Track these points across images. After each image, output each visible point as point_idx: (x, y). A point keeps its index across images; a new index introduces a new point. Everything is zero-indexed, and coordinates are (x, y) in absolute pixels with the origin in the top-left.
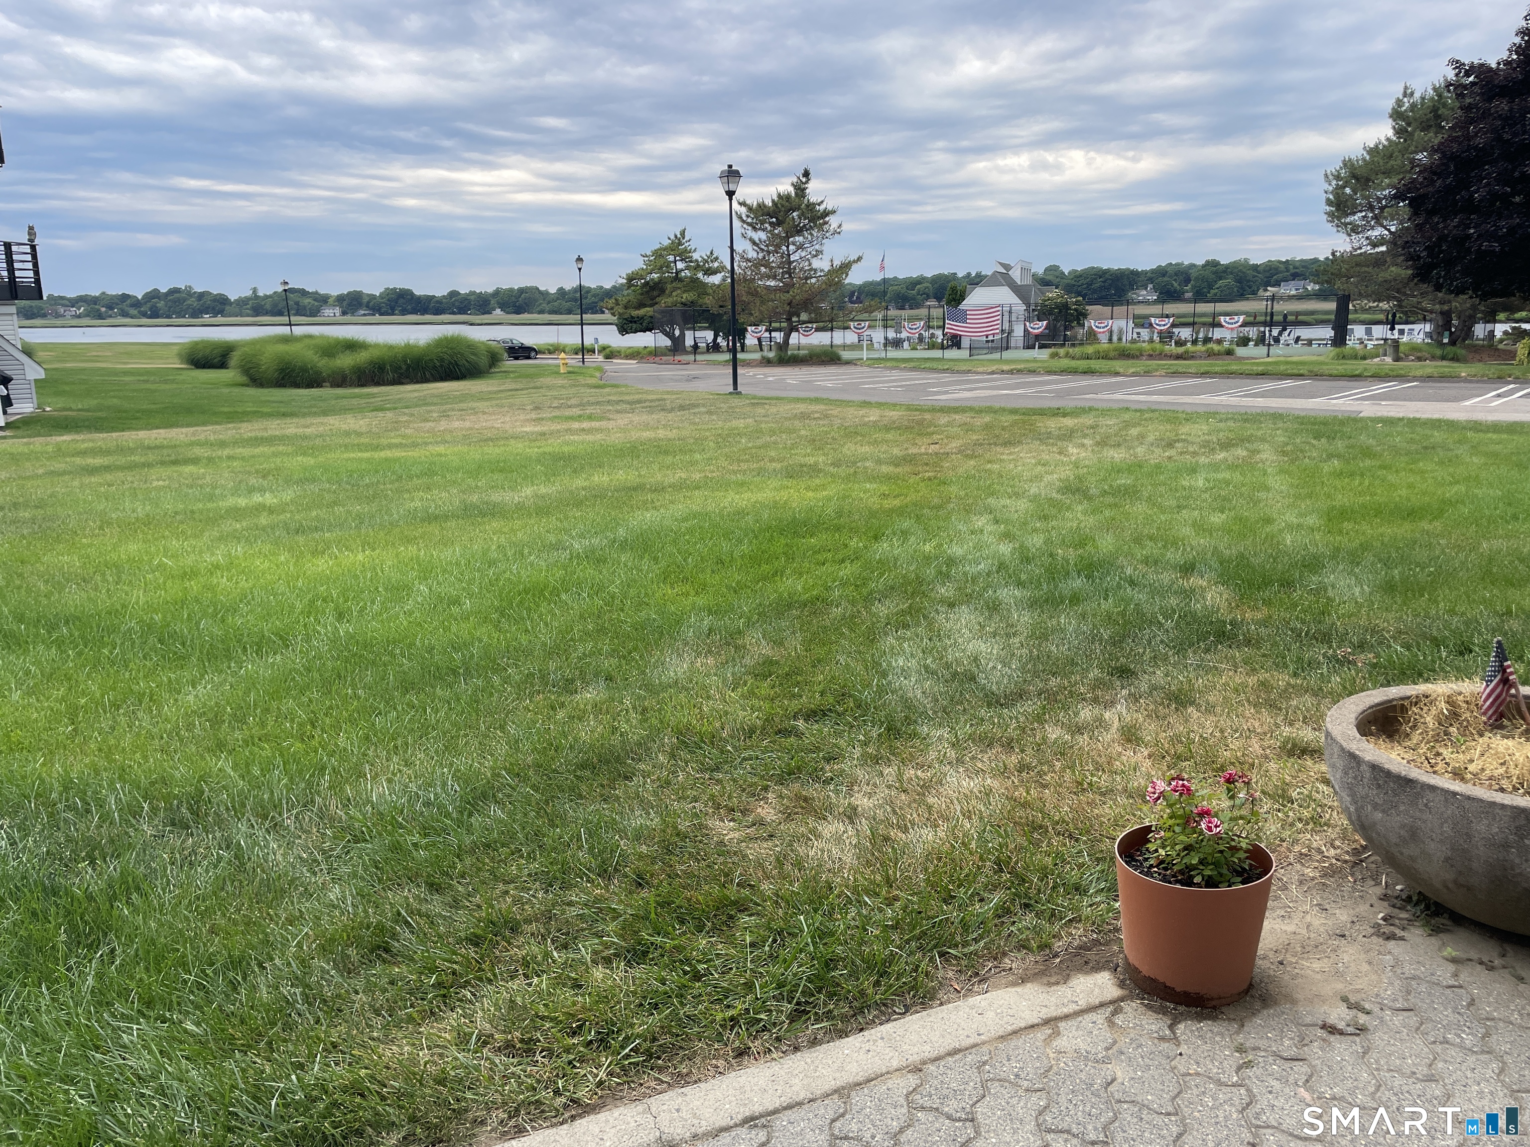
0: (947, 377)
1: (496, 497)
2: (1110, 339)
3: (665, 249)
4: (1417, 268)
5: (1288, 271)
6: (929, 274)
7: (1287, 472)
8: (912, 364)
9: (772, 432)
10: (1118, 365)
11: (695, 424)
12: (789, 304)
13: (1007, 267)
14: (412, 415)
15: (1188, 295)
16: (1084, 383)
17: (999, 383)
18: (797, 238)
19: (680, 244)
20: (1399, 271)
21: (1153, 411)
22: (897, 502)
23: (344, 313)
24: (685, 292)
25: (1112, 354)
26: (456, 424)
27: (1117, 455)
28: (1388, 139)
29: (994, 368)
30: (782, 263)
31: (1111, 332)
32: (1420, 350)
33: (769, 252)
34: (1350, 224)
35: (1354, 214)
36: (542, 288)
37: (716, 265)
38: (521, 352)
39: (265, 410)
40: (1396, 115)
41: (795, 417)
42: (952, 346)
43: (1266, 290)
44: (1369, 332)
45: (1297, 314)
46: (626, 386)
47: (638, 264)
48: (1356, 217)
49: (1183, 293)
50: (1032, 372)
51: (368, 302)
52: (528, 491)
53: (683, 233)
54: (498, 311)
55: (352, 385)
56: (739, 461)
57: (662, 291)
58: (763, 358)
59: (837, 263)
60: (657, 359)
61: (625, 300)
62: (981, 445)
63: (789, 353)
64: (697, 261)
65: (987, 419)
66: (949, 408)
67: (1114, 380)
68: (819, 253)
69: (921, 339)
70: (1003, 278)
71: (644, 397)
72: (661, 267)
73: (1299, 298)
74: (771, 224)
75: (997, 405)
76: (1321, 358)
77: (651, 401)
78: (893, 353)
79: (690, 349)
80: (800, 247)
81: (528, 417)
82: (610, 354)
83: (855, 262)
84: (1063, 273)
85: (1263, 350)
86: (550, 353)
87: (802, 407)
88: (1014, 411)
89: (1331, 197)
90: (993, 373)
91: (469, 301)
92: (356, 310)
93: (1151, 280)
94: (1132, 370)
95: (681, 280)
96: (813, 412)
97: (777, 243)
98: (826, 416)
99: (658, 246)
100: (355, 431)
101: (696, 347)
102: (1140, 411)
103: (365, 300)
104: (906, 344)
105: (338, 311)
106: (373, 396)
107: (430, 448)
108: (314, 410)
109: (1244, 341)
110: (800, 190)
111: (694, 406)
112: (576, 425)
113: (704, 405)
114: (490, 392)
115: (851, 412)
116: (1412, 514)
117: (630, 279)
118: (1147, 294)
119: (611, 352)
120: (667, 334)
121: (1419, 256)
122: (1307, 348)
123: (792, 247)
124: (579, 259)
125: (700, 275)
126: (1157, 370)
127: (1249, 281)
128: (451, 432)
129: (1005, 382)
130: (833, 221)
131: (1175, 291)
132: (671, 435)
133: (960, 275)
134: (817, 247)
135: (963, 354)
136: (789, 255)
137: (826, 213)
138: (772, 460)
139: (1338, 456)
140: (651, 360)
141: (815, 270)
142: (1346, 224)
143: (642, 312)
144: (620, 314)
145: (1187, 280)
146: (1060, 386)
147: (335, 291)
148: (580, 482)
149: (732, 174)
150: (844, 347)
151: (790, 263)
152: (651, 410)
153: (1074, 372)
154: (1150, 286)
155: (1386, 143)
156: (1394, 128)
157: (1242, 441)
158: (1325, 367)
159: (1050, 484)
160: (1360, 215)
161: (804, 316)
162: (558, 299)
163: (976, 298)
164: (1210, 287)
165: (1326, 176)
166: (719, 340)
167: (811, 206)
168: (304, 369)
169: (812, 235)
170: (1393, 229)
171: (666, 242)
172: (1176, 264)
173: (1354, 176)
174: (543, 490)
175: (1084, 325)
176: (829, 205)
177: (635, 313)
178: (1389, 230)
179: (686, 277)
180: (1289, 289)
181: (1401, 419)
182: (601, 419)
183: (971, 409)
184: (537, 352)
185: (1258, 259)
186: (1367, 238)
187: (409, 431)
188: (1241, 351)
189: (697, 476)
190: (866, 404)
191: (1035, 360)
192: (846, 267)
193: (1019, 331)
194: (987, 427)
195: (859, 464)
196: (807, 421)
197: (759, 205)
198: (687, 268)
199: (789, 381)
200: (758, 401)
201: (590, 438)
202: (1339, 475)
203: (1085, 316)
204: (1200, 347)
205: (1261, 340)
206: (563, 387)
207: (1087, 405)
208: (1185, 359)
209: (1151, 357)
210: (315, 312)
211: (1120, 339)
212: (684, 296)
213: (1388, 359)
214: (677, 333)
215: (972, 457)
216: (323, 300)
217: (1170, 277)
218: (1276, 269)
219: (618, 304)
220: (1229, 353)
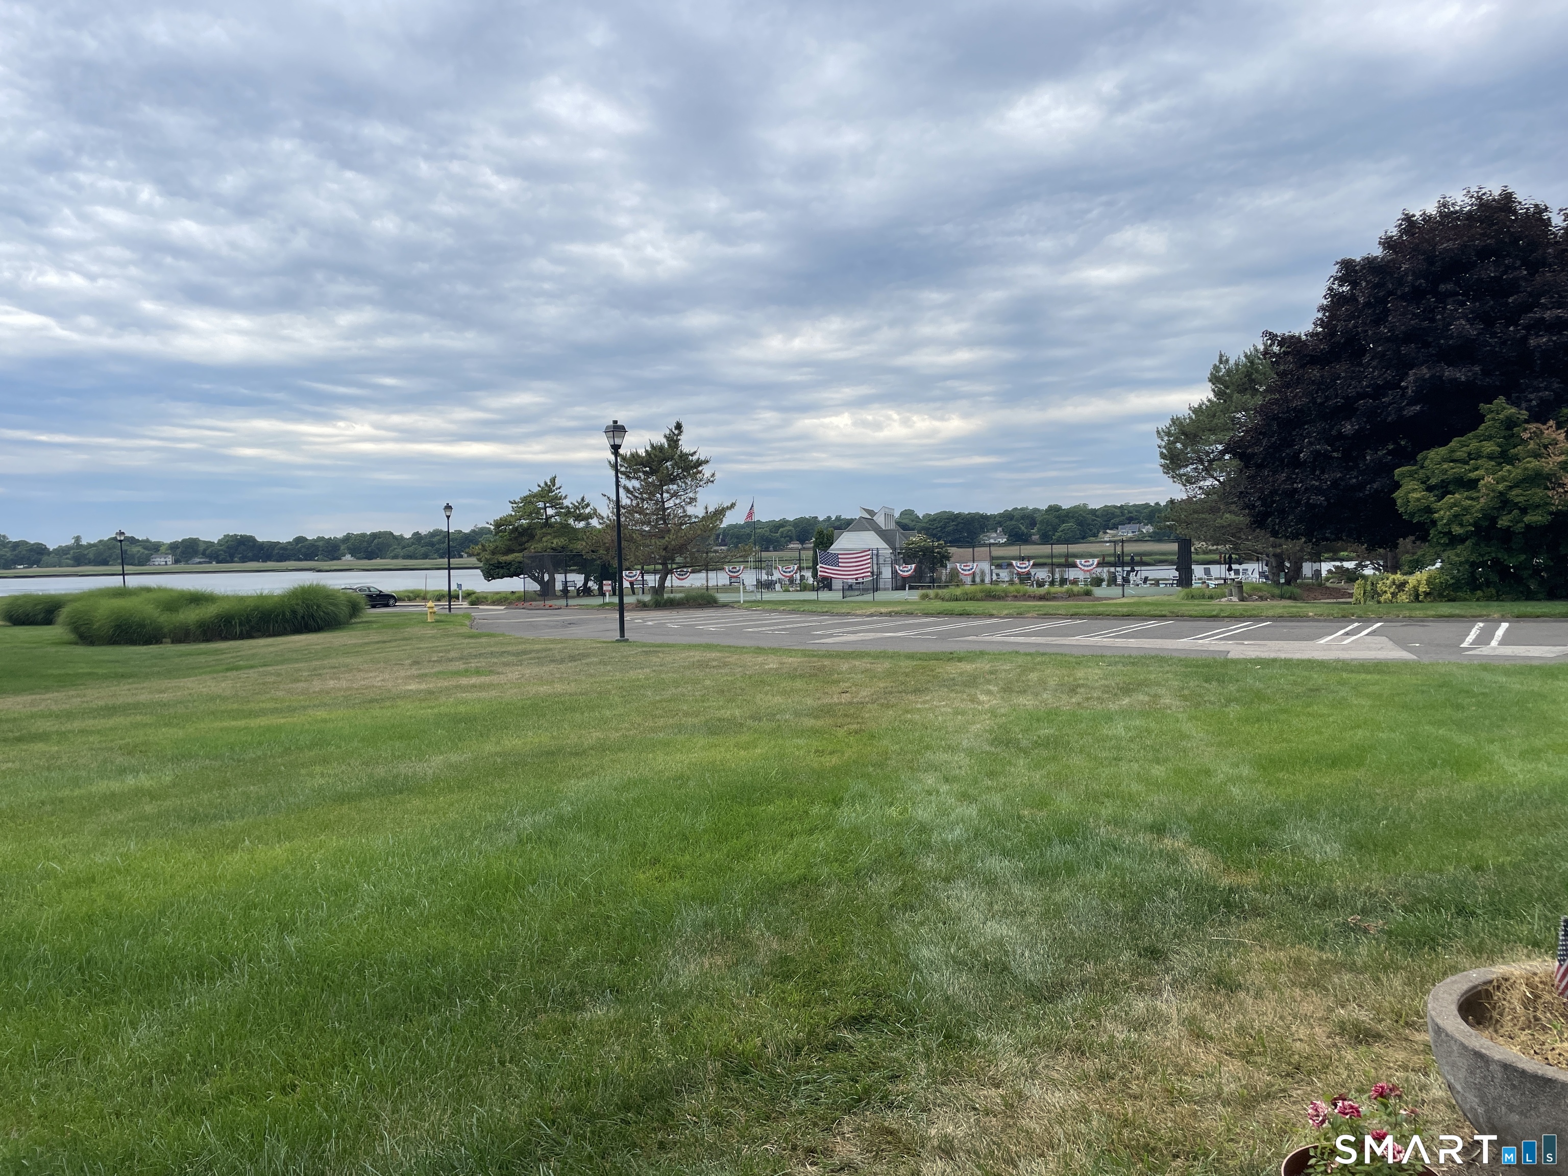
0: (828, 620)
1: (404, 769)
2: (974, 581)
3: (535, 496)
4: (1253, 516)
5: (1123, 514)
6: (791, 518)
7: (1196, 718)
8: (791, 607)
9: (676, 684)
10: (990, 606)
11: (591, 675)
12: (665, 549)
13: (871, 513)
14: (279, 675)
15: (1035, 538)
16: (963, 625)
17: (880, 626)
18: (671, 486)
19: (551, 491)
20: (1234, 517)
21: (1043, 654)
22: (835, 760)
23: (176, 562)
24: (555, 537)
25: (979, 595)
26: (332, 683)
27: (1027, 701)
28: (1209, 400)
29: (873, 610)
30: (657, 509)
31: (974, 574)
32: (1260, 590)
33: (643, 500)
34: (1184, 475)
35: (1187, 466)
36: (396, 533)
37: (587, 510)
38: (381, 600)
39: (100, 671)
40: (1215, 379)
41: (692, 666)
42: (824, 587)
43: (1105, 533)
44: (1207, 572)
45: (1140, 554)
46: (503, 635)
47: (507, 510)
48: (1188, 469)
49: (1031, 535)
50: (910, 614)
51: (205, 550)
52: (437, 760)
53: (553, 481)
54: (348, 557)
55: (197, 640)
56: (654, 717)
57: (532, 537)
58: (639, 601)
59: (711, 509)
60: (527, 604)
61: (492, 546)
62: (891, 693)
63: (666, 596)
64: (567, 507)
65: (887, 665)
66: (845, 653)
67: (988, 621)
68: (693, 500)
69: (792, 581)
70: (867, 523)
71: (528, 647)
72: (531, 513)
73: (1138, 540)
74: (645, 473)
75: (890, 649)
76: (1172, 598)
77: (538, 651)
78: (768, 596)
79: (559, 594)
80: (675, 495)
81: (409, 673)
82: (475, 599)
83: (728, 508)
84: (918, 517)
85: (1116, 591)
86: (410, 600)
87: (697, 655)
88: (911, 657)
89: (1165, 451)
90: (871, 615)
91: (317, 547)
92: (190, 558)
93: (1000, 524)
94: (1006, 612)
95: (551, 526)
96: (709, 660)
97: (650, 491)
98: (725, 665)
99: (528, 493)
100: (219, 696)
101: (565, 591)
102: (1030, 654)
103: (201, 548)
104: (778, 586)
105: (170, 559)
106: (222, 652)
107: (310, 712)
108: (156, 669)
109: (1098, 582)
110: (673, 440)
111: (587, 656)
112: (464, 681)
113: (595, 655)
114: (355, 645)
115: (748, 659)
116: (1336, 762)
117: (498, 525)
118: (997, 537)
119: (477, 598)
120: (535, 579)
121: (1254, 505)
122: (1154, 588)
123: (665, 495)
124: (448, 507)
125: (571, 521)
126: (1029, 612)
127: (1089, 525)
128: (328, 693)
129: (885, 625)
130: (707, 471)
131: (1023, 534)
132: (572, 688)
133: (821, 519)
134: (691, 495)
135: (836, 595)
136: (663, 502)
137: (699, 463)
138: (686, 714)
139: (1236, 700)
140: (520, 605)
141: (690, 517)
142: (1180, 476)
143: (510, 557)
144: (487, 560)
145: (1033, 524)
146: (941, 628)
147: (168, 539)
148: (489, 747)
149: (617, 430)
150: (717, 588)
151: (665, 509)
152: (540, 661)
153: (950, 614)
154: (999, 529)
155: (1208, 404)
156: (1214, 391)
157: (1142, 685)
158: (1184, 608)
159: (977, 736)
160: (1191, 467)
161: (679, 559)
162: (413, 544)
163: (844, 542)
164: (1055, 530)
165: (1158, 432)
166: (590, 584)
167: (684, 457)
168: (141, 625)
169: (686, 483)
170: (1221, 479)
171: (536, 489)
172: (1022, 509)
173: (1184, 433)
174: (454, 758)
175: (946, 567)
176: (702, 455)
177: (503, 559)
178: (1219, 481)
179: (556, 523)
180: (1126, 532)
181: (1274, 660)
182: (491, 672)
183: (867, 654)
184: (396, 600)
185: (1095, 504)
186: (1200, 488)
187: (280, 694)
188: (1097, 592)
189: (615, 735)
190: (759, 650)
191: (906, 602)
192: (720, 513)
193: (887, 573)
194: (890, 674)
195: (778, 717)
196: (707, 670)
197: (632, 454)
198: (557, 514)
199: (669, 625)
200: (652, 649)
201: (483, 695)
202: (1246, 720)
203: (948, 558)
204: (1057, 589)
205: (1112, 581)
206: (434, 637)
207: (977, 648)
208: (1047, 600)
209: (1015, 598)
210: (143, 561)
211: (983, 581)
212: (555, 541)
213: (1235, 599)
214: (546, 577)
215: (888, 706)
216: (154, 548)
217: (1017, 520)
218: (1113, 514)
219: (484, 550)
220: (1088, 593)
